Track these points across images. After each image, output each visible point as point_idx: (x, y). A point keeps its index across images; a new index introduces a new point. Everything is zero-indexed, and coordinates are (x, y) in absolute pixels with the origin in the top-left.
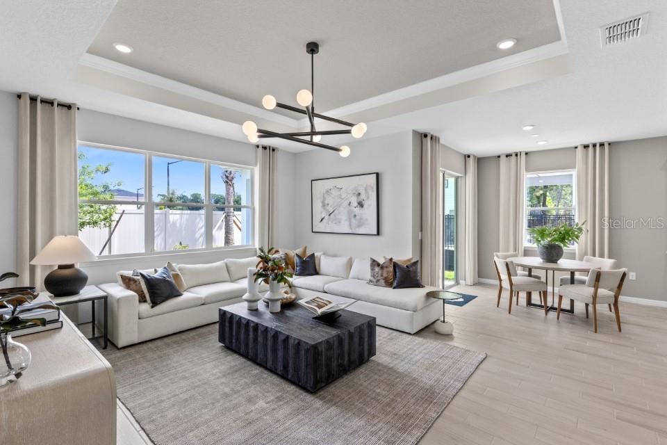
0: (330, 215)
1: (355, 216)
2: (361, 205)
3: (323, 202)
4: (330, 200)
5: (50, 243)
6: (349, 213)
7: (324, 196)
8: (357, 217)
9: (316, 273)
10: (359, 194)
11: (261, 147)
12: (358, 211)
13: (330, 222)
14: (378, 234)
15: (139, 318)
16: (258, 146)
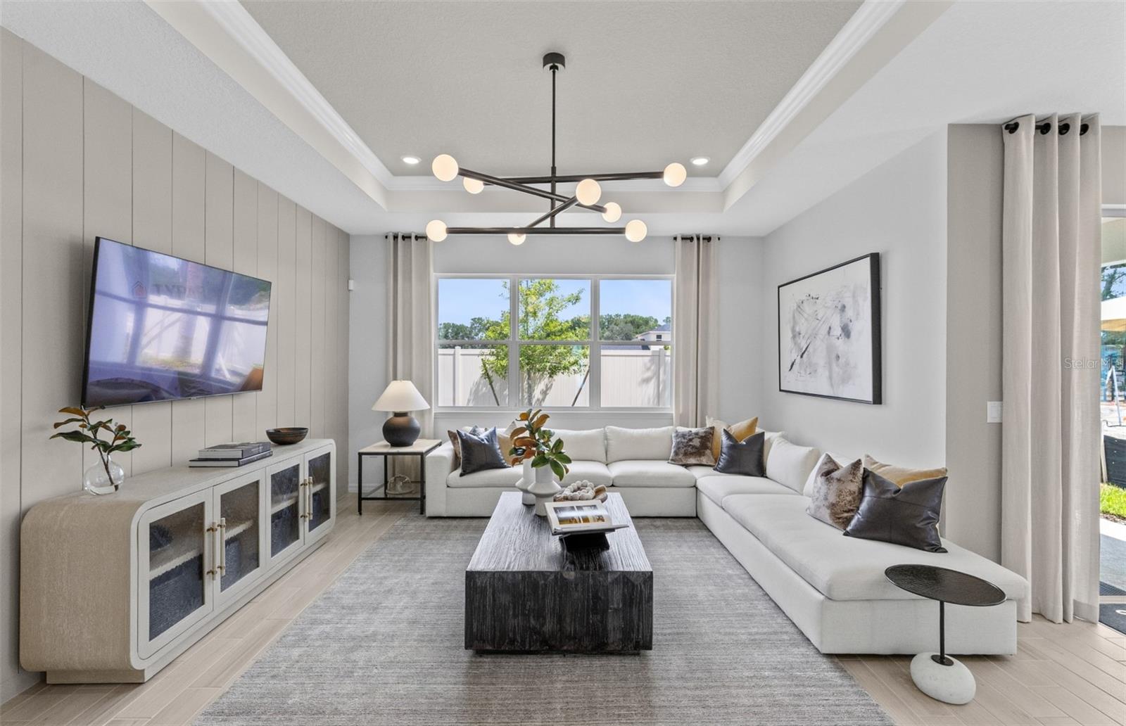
0: (802, 357)
1: (838, 357)
2: (846, 332)
3: (793, 330)
4: (802, 327)
5: (386, 391)
6: (830, 349)
7: (794, 317)
8: (842, 360)
9: (761, 471)
10: (844, 307)
11: (679, 239)
12: (840, 344)
13: (802, 372)
14: (878, 398)
15: (448, 487)
16: (675, 239)
